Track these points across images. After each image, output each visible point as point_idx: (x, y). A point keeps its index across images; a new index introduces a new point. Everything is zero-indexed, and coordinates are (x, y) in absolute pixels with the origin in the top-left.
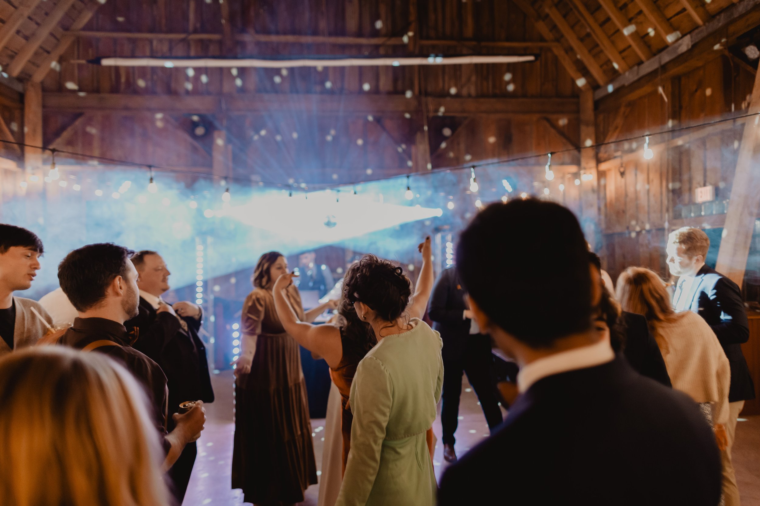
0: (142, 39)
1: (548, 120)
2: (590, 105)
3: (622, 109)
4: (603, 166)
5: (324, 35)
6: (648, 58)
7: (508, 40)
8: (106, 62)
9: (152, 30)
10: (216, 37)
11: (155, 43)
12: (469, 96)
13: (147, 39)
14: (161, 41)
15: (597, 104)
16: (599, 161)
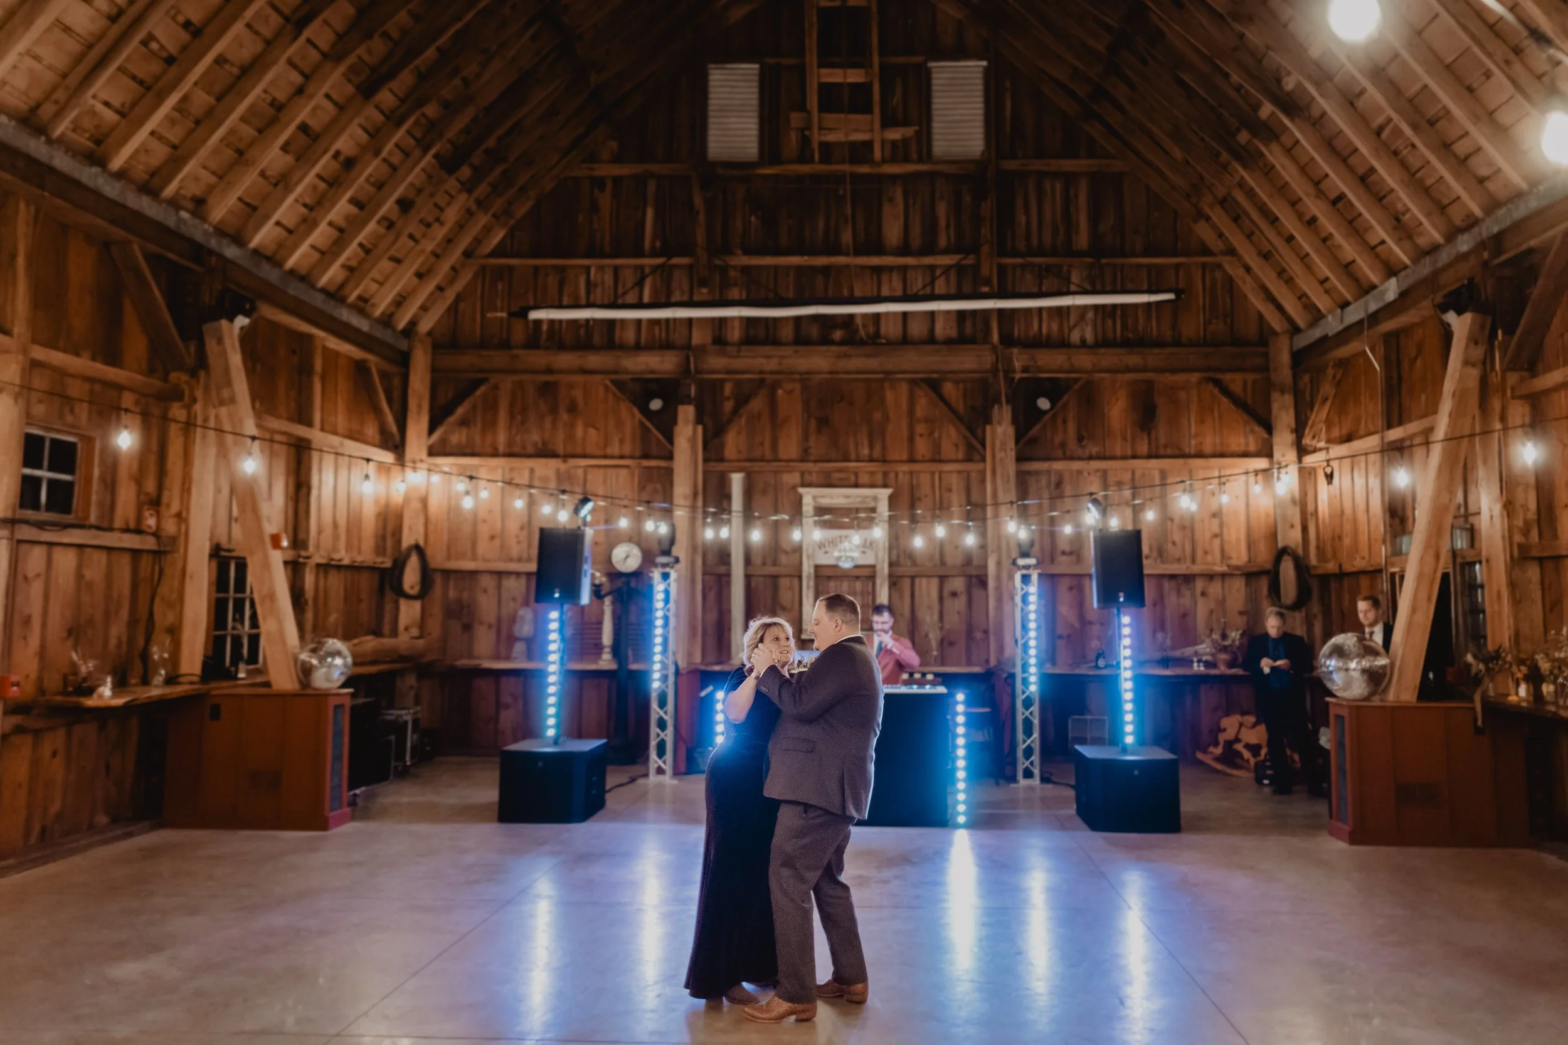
0: (573, 267)
1: (1217, 383)
2: (1285, 358)
3: (1330, 372)
4: (1309, 460)
5: (847, 254)
6: (1356, 299)
7: (1146, 253)
8: (534, 315)
9: (589, 255)
10: (684, 261)
11: (593, 271)
12: (1083, 343)
13: (581, 267)
14: (601, 268)
15: (1298, 358)
16: (1302, 451)
